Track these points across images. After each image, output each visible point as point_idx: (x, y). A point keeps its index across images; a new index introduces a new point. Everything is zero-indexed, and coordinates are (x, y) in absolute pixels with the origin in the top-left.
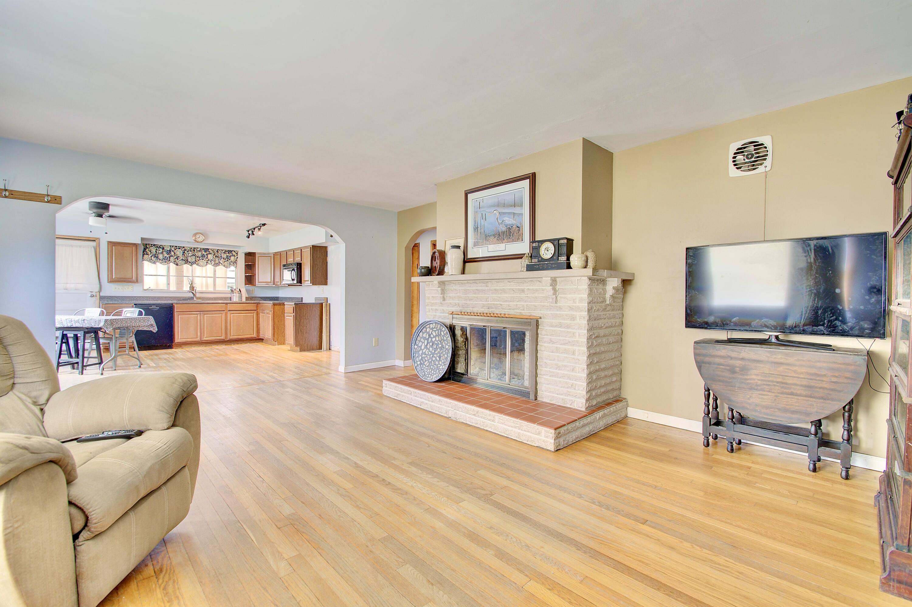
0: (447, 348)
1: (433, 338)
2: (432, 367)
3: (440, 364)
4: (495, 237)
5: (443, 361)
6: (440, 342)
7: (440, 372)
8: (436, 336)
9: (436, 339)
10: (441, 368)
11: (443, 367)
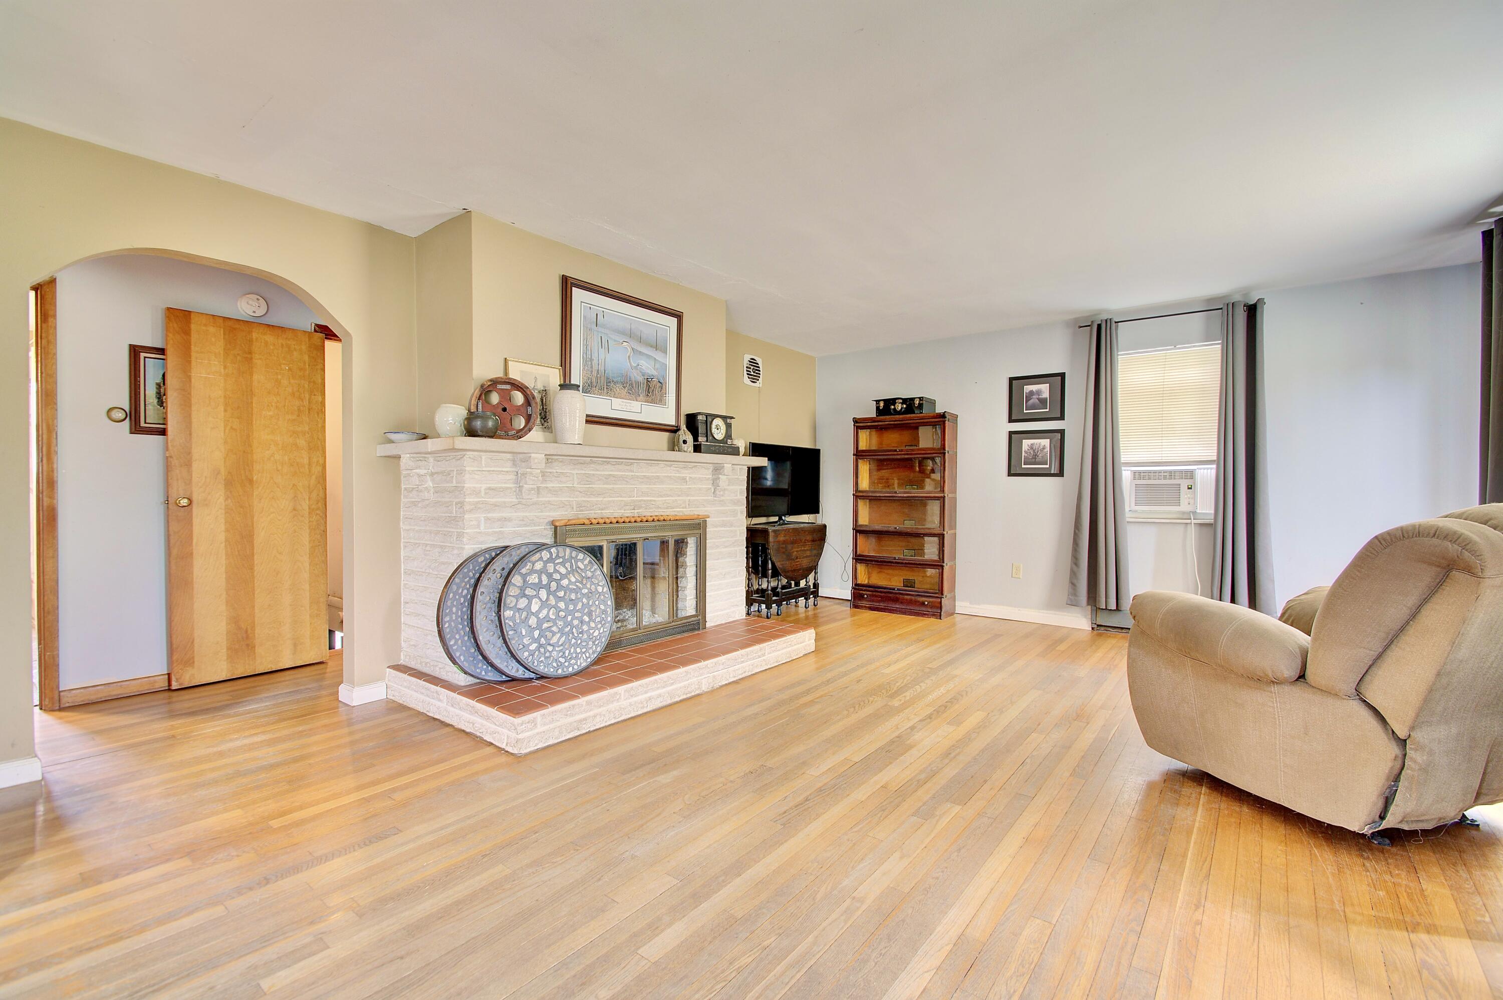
0: (601, 591)
1: (560, 580)
2: (573, 641)
3: (593, 628)
4: (624, 387)
5: (598, 619)
6: (581, 583)
7: (596, 643)
8: (568, 573)
9: (570, 580)
10: (597, 633)
11: (601, 631)
